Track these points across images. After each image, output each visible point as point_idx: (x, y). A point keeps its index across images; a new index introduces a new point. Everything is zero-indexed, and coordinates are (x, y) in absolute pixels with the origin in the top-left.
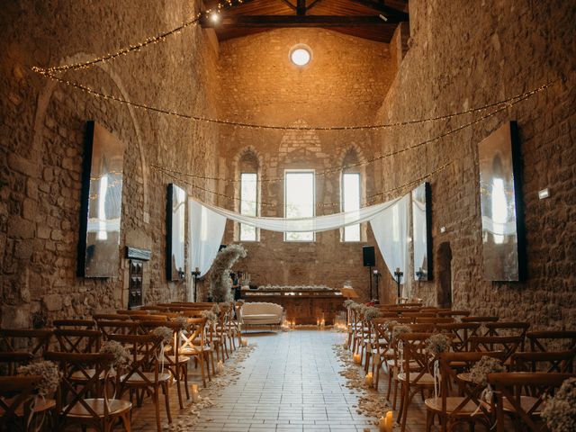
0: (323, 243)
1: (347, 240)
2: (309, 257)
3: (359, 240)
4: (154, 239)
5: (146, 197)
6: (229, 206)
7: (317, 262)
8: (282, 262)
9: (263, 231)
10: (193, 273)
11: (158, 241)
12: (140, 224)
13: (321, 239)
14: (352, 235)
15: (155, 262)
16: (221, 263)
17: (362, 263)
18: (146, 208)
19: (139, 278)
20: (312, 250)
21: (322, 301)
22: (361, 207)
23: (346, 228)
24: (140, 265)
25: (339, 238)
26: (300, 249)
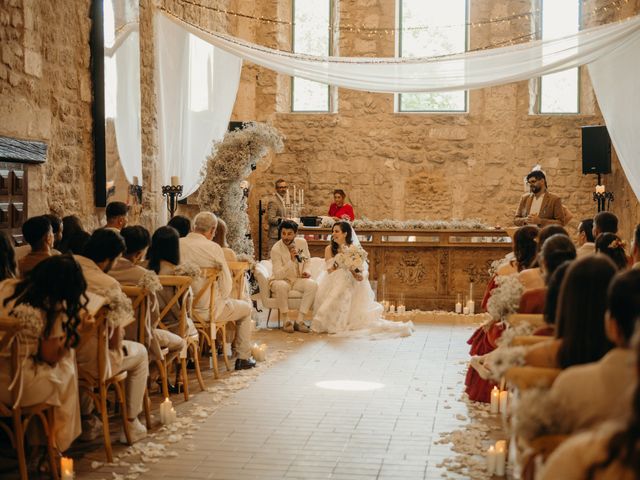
0: (488, 115)
1: (547, 108)
2: (455, 151)
3: (574, 109)
4: (58, 113)
5: (29, 14)
6: (266, 35)
7: (471, 162)
8: (389, 163)
9: (345, 93)
10: (165, 190)
11: (71, 117)
12: (16, 78)
13: (482, 108)
14: (560, 97)
15: (62, 166)
16: (224, 167)
17: (579, 164)
18: (29, 40)
19: (18, 205)
20: (460, 133)
21: (469, 256)
22: (583, 25)
23: (545, 79)
24: (19, 174)
25: (527, 105)
26: (432, 133)
